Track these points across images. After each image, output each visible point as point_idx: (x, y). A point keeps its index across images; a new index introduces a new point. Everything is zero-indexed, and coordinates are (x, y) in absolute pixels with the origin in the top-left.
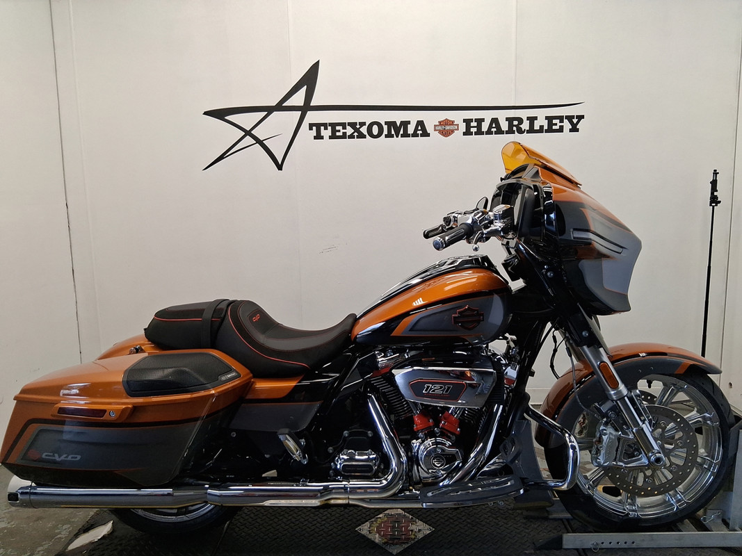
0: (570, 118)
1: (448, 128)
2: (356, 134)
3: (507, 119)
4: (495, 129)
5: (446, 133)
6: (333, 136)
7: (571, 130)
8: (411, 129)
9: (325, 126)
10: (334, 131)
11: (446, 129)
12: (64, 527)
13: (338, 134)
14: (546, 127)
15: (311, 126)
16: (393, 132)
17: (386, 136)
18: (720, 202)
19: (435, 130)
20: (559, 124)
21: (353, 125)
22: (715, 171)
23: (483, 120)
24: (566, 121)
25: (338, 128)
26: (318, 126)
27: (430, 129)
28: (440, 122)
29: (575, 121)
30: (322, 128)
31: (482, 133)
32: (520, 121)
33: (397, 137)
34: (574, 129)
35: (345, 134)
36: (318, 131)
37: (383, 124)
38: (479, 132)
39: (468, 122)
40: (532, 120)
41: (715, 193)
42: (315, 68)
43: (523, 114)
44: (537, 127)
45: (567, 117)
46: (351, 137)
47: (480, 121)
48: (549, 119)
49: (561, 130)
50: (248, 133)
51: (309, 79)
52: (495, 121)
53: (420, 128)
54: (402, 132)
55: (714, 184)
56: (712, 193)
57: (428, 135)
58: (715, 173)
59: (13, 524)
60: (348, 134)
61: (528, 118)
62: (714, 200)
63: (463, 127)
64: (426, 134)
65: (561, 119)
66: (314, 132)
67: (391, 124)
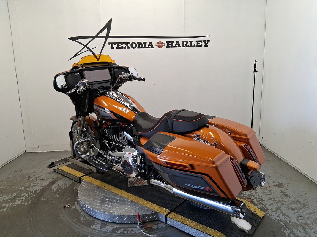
0: (205, 41)
1: (161, 45)
2: (126, 47)
3: (182, 42)
4: (178, 45)
5: (160, 47)
6: (118, 48)
7: (205, 46)
8: (147, 45)
9: (115, 43)
10: (118, 46)
11: (160, 45)
12: (22, 188)
13: (120, 47)
14: (196, 45)
15: (109, 44)
16: (140, 46)
17: (138, 48)
18: (257, 72)
19: (156, 46)
20: (201, 44)
21: (125, 43)
22: (256, 60)
23: (173, 42)
24: (203, 42)
25: (119, 44)
26: (112, 44)
27: (154, 45)
28: (158, 43)
29: (206, 42)
30: (114, 44)
31: (173, 47)
32: (187, 42)
33: (142, 48)
34: (206, 45)
35: (122, 47)
36: (112, 46)
37: (137, 43)
38: (172, 47)
39: (168, 42)
40: (191, 42)
41: (256, 69)
42: (110, 22)
43: (188, 40)
44: (193, 45)
45: (204, 41)
46: (125, 48)
47: (172, 42)
48: (197, 42)
49: (201, 46)
50: (85, 46)
51: (108, 26)
52: (178, 42)
53: (150, 45)
54: (144, 46)
55: (255, 65)
56: (255, 69)
57: (153, 47)
58: (256, 61)
59: (4, 187)
60: (124, 47)
61: (190, 41)
62: (255, 71)
63: (166, 45)
64: (152, 47)
65: (201, 41)
66: (111, 46)
67: (139, 43)
